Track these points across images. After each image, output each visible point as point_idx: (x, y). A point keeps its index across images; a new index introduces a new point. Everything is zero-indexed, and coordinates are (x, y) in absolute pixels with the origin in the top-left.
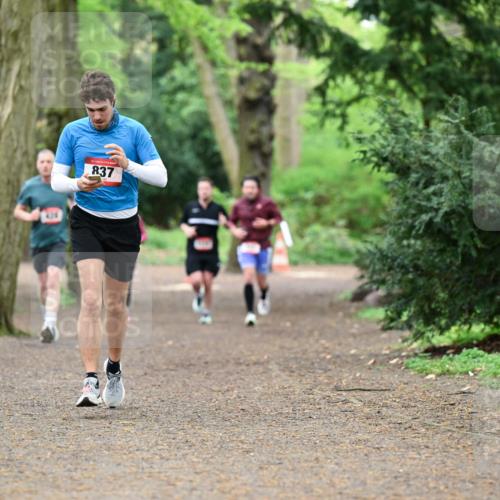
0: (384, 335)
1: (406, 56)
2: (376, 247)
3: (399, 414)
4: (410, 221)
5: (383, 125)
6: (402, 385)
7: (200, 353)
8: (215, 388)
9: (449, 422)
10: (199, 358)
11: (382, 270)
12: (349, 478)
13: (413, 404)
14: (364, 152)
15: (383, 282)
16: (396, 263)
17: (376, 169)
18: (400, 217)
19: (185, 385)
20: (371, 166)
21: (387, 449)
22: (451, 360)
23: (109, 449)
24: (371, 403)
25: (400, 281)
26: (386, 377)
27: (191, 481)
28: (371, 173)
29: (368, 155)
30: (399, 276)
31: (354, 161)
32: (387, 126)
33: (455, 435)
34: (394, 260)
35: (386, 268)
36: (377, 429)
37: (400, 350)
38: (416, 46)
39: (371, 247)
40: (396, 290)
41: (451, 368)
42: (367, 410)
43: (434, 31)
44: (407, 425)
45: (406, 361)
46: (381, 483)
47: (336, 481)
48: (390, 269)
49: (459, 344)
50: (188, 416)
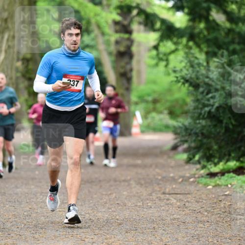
0: (187, 167)
1: (197, 31)
2: (183, 124)
3: (194, 206)
4: (199, 111)
5: (186, 64)
6: (196, 192)
7: (96, 176)
8: (104, 193)
9: (218, 210)
10: (96, 178)
11: (186, 135)
12: (169, 237)
13: (201, 201)
14: (177, 77)
15: (186, 141)
16: (192, 132)
17: (183, 86)
18: (195, 109)
19: (89, 192)
20: (180, 84)
21: (188, 223)
22: (220, 179)
23: (52, 223)
24: (180, 200)
25: (195, 141)
26: (188, 187)
27: (92, 238)
28: (180, 88)
29: (179, 78)
30: (194, 138)
31: (172, 82)
32: (188, 64)
33: (222, 216)
34: (192, 130)
35: (188, 134)
36: (184, 213)
37: (195, 174)
38: (202, 25)
39: (180, 125)
40: (193, 145)
41: (220, 183)
42: (178, 204)
43: (211, 18)
44: (198, 211)
45: (197, 180)
46: (185, 239)
47: (164, 239)
48: (190, 134)
49: (224, 171)
50: (91, 207)
